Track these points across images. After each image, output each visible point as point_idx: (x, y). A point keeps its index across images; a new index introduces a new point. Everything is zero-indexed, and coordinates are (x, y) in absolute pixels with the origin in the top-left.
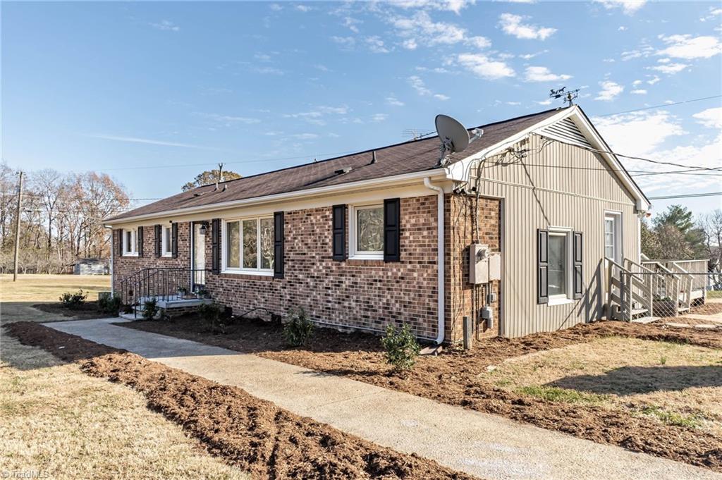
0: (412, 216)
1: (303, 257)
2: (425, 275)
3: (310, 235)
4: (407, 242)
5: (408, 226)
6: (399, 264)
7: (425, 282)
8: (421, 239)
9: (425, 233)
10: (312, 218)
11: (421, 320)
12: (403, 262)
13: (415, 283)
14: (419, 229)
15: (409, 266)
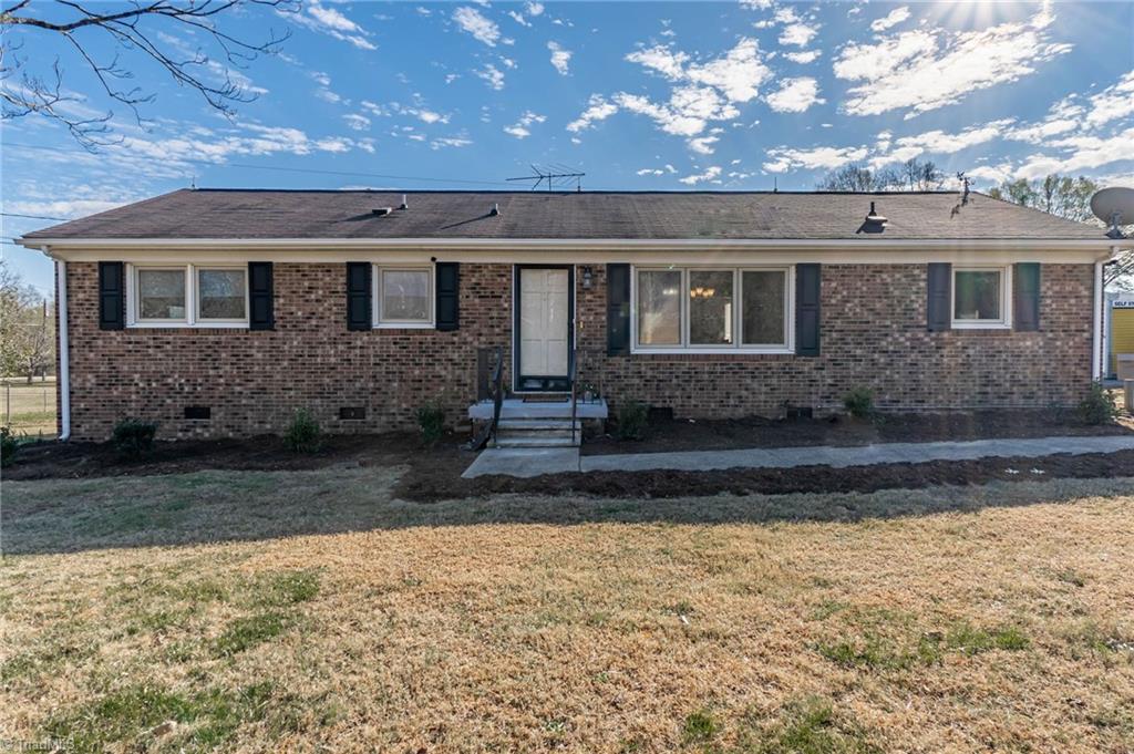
0: (1055, 282)
1: (864, 326)
2: (1071, 343)
3: (880, 297)
4: (1048, 310)
5: (1050, 293)
6: (1035, 333)
7: (1071, 351)
8: (1066, 307)
9: (1073, 301)
10: (884, 276)
11: (1064, 389)
12: (1041, 331)
13: (1058, 351)
14: (1064, 297)
15: (1050, 335)
